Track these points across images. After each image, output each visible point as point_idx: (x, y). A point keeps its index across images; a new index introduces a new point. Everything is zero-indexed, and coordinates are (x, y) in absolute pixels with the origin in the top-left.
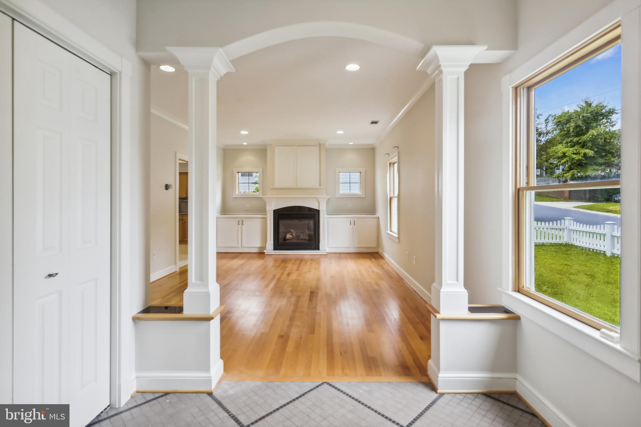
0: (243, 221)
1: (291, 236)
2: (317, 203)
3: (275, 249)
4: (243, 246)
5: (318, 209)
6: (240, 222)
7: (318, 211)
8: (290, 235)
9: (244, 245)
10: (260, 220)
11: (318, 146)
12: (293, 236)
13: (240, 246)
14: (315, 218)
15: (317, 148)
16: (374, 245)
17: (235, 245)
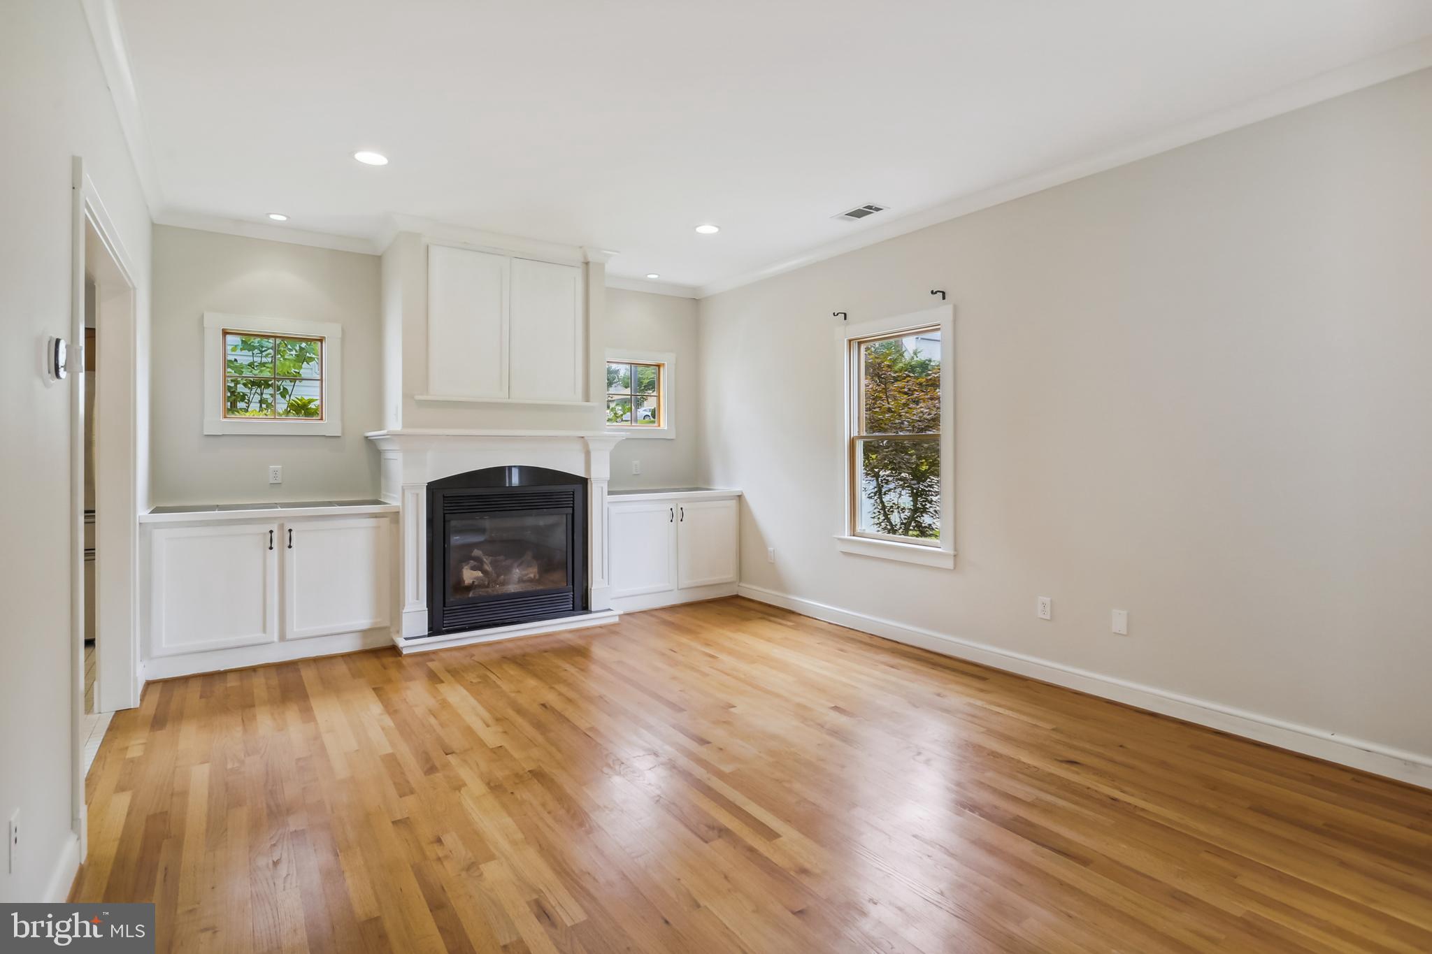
0: (290, 530)
1: (479, 574)
2: (581, 458)
3: (435, 629)
4: (289, 636)
5: (582, 475)
6: (275, 536)
7: (583, 482)
8: (473, 568)
9: (294, 629)
10: (371, 522)
11: (578, 267)
12: (484, 572)
13: (276, 638)
14: (573, 508)
15: (578, 274)
16: (729, 575)
17: (258, 636)
